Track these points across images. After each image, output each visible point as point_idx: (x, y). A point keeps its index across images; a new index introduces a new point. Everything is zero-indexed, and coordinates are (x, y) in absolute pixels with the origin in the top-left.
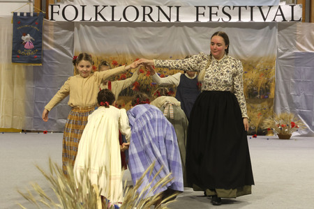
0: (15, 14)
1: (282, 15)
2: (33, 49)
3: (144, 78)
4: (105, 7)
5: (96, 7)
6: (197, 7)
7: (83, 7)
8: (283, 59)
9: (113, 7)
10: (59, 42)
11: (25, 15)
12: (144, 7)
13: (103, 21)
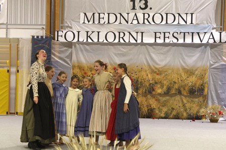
0: (33, 37)
1: (213, 38)
4: (93, 32)
5: (87, 32)
6: (156, 33)
7: (79, 32)
8: (213, 68)
9: (98, 32)
10: (62, 56)
11: (40, 37)
12: (119, 33)
13: (92, 42)
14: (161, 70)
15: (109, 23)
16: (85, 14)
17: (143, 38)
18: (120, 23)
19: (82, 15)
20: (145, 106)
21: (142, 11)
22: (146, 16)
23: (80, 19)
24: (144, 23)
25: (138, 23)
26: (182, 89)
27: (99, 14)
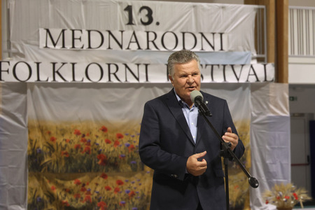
1: (255, 74)
3: (112, 149)
4: (64, 64)
5: (54, 64)
7: (38, 64)
8: (257, 124)
9: (73, 64)
10: (9, 108)
12: (109, 65)
13: (62, 81)
15: (90, 47)
16: (48, 31)
17: (149, 75)
18: (109, 48)
19: (43, 33)
21: (143, 27)
22: (152, 37)
23: (38, 39)
24: (148, 48)
25: (139, 48)
27: (73, 31)
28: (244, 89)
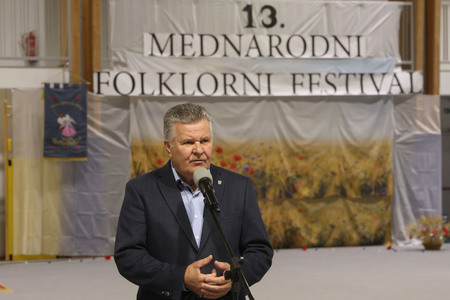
0: (47, 85)
1: (399, 84)
2: (75, 137)
4: (172, 74)
5: (161, 74)
6: (294, 75)
7: (142, 74)
9: (183, 75)
10: (109, 125)
11: (61, 86)
12: (225, 75)
13: (170, 94)
14: (307, 149)
15: (202, 54)
16: (154, 36)
17: (272, 87)
18: (225, 55)
19: (148, 38)
20: (279, 224)
21: (265, 30)
22: (275, 41)
23: (142, 45)
24: (271, 55)
25: (260, 55)
26: (347, 187)
27: (183, 36)
28: (385, 102)
